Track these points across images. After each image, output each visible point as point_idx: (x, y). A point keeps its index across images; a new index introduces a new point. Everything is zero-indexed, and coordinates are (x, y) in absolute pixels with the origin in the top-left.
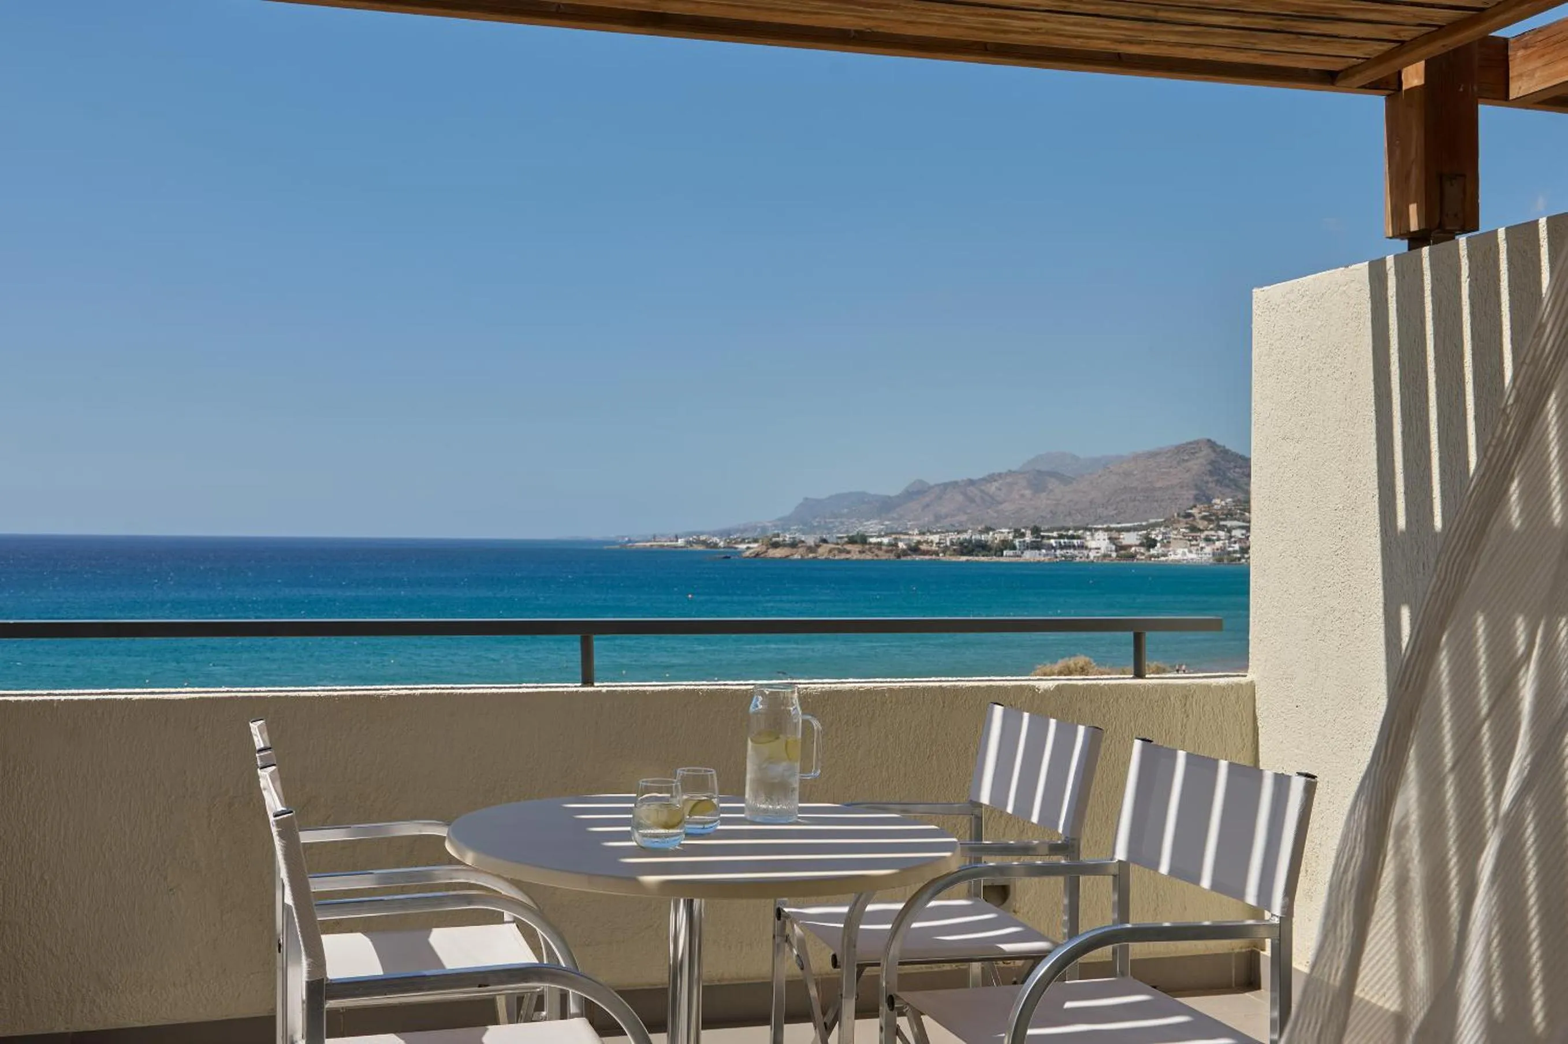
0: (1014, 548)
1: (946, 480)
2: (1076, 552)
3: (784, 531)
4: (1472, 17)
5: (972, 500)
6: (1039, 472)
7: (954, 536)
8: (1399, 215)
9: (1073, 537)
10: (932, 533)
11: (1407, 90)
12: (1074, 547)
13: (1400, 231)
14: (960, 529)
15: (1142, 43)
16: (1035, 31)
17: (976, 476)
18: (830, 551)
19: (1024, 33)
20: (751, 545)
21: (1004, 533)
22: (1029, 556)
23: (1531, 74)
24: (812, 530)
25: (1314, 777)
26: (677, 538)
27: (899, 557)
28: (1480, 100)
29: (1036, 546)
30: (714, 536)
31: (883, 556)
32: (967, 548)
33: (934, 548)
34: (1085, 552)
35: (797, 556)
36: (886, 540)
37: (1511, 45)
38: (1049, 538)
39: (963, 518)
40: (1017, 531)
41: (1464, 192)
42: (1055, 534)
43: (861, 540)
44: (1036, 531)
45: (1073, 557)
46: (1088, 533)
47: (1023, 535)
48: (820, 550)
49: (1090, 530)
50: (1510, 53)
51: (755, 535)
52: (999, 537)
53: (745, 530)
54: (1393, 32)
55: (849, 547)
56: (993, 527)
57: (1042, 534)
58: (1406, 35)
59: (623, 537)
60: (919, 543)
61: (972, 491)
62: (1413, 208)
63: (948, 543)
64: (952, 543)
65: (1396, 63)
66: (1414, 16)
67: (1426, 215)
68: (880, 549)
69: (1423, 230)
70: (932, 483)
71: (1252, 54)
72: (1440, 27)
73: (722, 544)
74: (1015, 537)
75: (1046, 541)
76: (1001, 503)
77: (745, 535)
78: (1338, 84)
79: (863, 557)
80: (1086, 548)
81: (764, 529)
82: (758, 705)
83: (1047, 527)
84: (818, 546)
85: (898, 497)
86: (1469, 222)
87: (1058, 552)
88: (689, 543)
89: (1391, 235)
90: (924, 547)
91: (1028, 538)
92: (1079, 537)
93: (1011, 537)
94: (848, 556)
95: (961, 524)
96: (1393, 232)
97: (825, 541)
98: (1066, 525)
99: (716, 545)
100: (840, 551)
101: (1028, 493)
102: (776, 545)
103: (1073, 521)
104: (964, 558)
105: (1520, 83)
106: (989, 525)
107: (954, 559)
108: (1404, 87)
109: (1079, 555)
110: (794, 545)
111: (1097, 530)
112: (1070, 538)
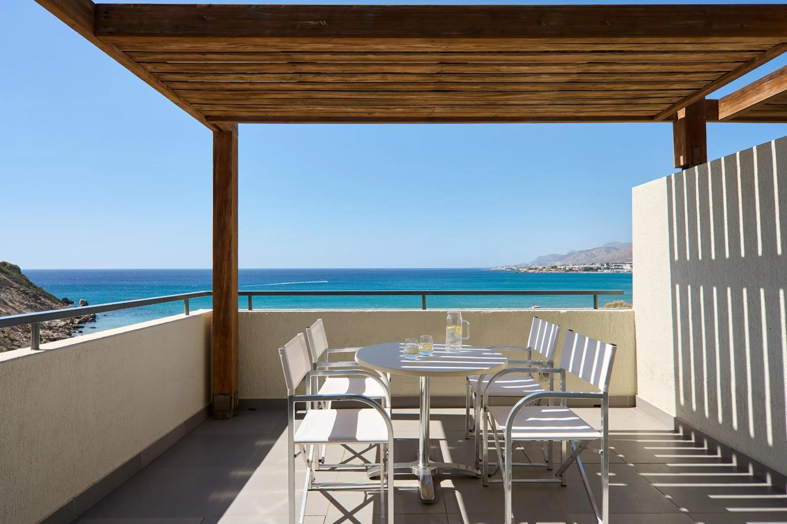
0: (601, 269)
1: (580, 250)
2: (620, 270)
3: (533, 265)
4: (696, 92)
5: (588, 256)
6: (609, 248)
7: (583, 266)
8: (677, 160)
9: (619, 266)
10: (576, 265)
11: (680, 119)
12: (619, 269)
13: (678, 166)
14: (584, 264)
15: (583, 112)
16: (546, 112)
17: (589, 249)
18: (546, 270)
19: (544, 113)
20: (524, 269)
21: (598, 265)
22: (606, 271)
23: (726, 111)
24: (541, 265)
25: (616, 345)
26: (503, 267)
27: (566, 272)
28: (706, 121)
29: (608, 268)
30: (513, 266)
31: (562, 272)
32: (587, 269)
33: (577, 269)
34: (623, 270)
35: (537, 272)
36: (562, 267)
37: (719, 102)
38: (612, 266)
39: (586, 261)
40: (602, 264)
41: (701, 151)
42: (614, 265)
43: (555, 267)
44: (608, 264)
45: (619, 272)
46: (624, 265)
47: (604, 265)
48: (543, 270)
49: (624, 264)
50: (719, 104)
51: (525, 266)
52: (596, 266)
53: (522, 265)
54: (670, 100)
55: (552, 269)
56: (595, 263)
57: (610, 265)
58: (675, 100)
59: (488, 267)
60: (572, 268)
61: (588, 253)
62: (682, 158)
63: (581, 268)
64: (582, 268)
65: (673, 110)
66: (675, 94)
67: (687, 159)
68: (561, 270)
69: (686, 165)
70: (576, 251)
71: (622, 112)
72: (686, 97)
73: (515, 269)
74: (601, 266)
75: (611, 267)
76: (596, 256)
77: (522, 266)
78: (655, 120)
79: (556, 272)
80: (623, 269)
81: (527, 265)
82: (449, 317)
83: (611, 263)
84: (543, 269)
85: (566, 255)
86: (702, 160)
87: (615, 270)
88: (507, 269)
89: (675, 167)
90: (574, 269)
91: (605, 266)
92: (621, 266)
93: (600, 266)
94: (551, 272)
95: (585, 262)
96: (676, 166)
97: (544, 268)
98: (617, 262)
99: (514, 269)
100: (549, 271)
101: (605, 253)
102: (531, 269)
103: (619, 261)
104: (586, 272)
105: (722, 114)
106: (593, 263)
107: (583, 272)
108: (679, 119)
109: (621, 271)
110: (536, 269)
111: (627, 264)
112: (618, 266)
